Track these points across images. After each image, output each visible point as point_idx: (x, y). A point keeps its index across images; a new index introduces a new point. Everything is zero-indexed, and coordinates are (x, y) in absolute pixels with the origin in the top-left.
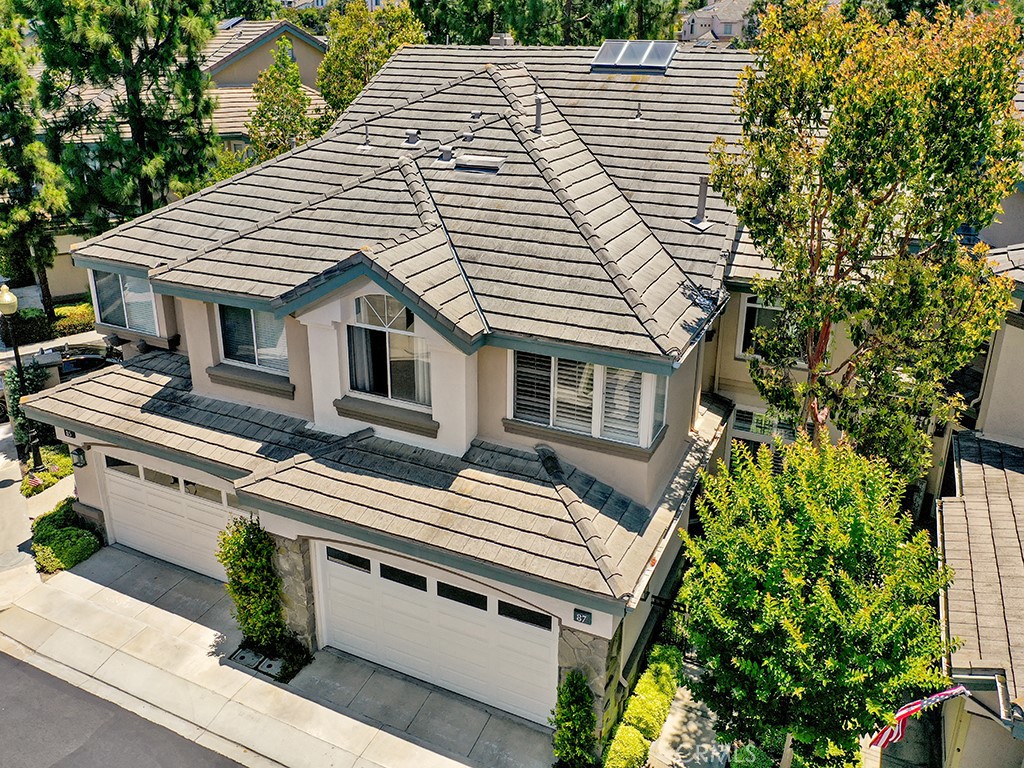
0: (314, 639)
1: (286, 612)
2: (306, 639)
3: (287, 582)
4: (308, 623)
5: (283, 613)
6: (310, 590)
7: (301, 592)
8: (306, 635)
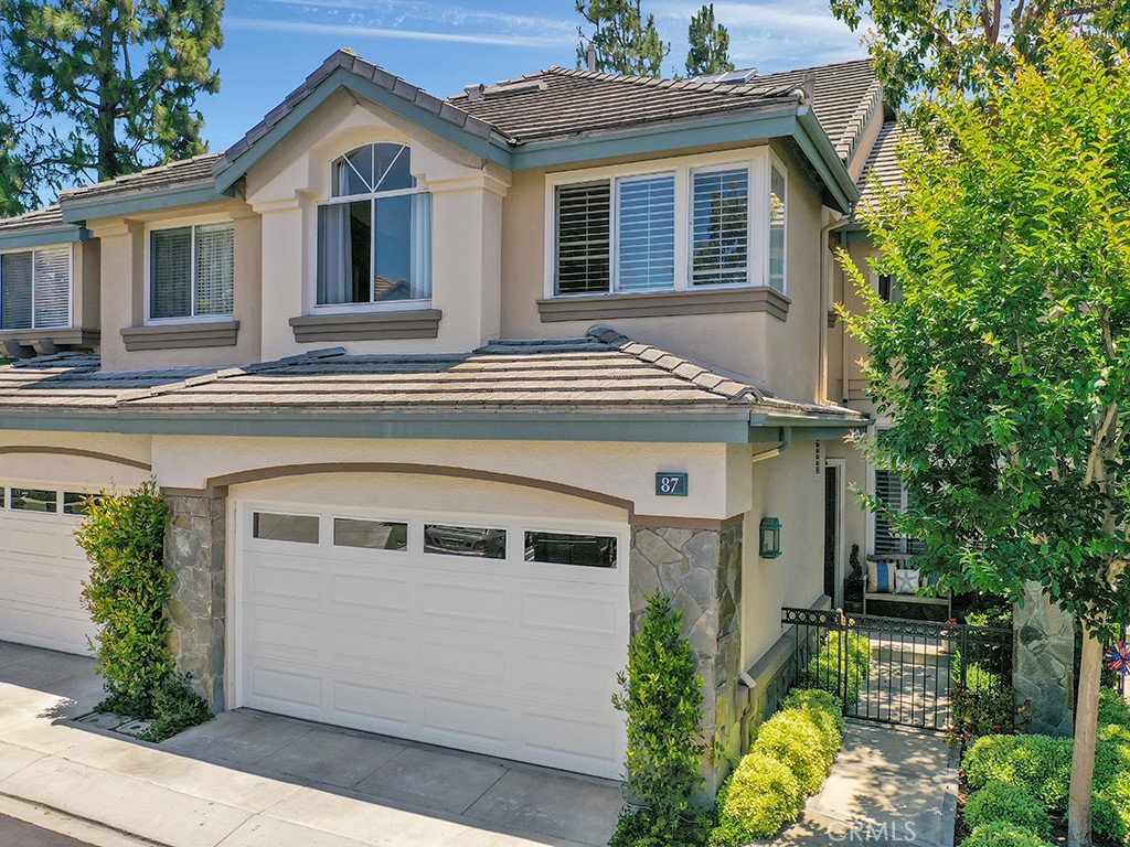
0: (219, 686)
1: (178, 636)
2: (204, 683)
3: (184, 577)
4: (211, 652)
5: (173, 642)
6: (219, 590)
7: (204, 595)
8: (206, 676)
